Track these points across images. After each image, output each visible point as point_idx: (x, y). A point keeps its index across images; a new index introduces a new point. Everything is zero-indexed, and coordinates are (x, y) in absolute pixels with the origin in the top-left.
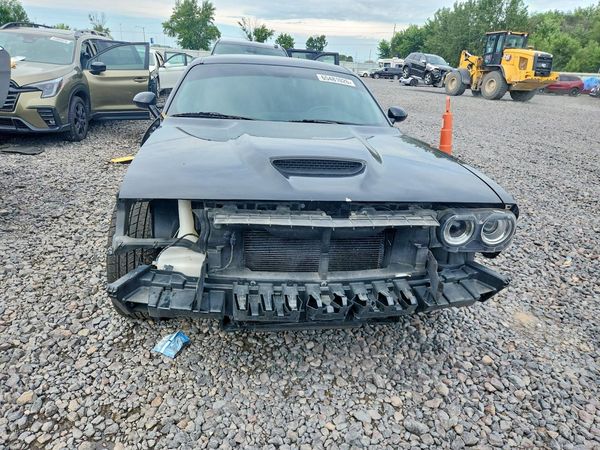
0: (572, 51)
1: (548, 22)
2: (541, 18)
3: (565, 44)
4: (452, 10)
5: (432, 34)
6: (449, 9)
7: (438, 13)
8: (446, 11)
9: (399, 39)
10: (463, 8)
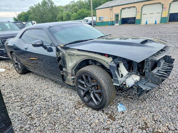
0: (70, 15)
1: (61, 8)
2: (59, 7)
3: (68, 14)
4: (34, 6)
5: (31, 14)
6: (33, 6)
7: (30, 7)
8: (32, 7)
9: (20, 16)
10: (37, 6)
